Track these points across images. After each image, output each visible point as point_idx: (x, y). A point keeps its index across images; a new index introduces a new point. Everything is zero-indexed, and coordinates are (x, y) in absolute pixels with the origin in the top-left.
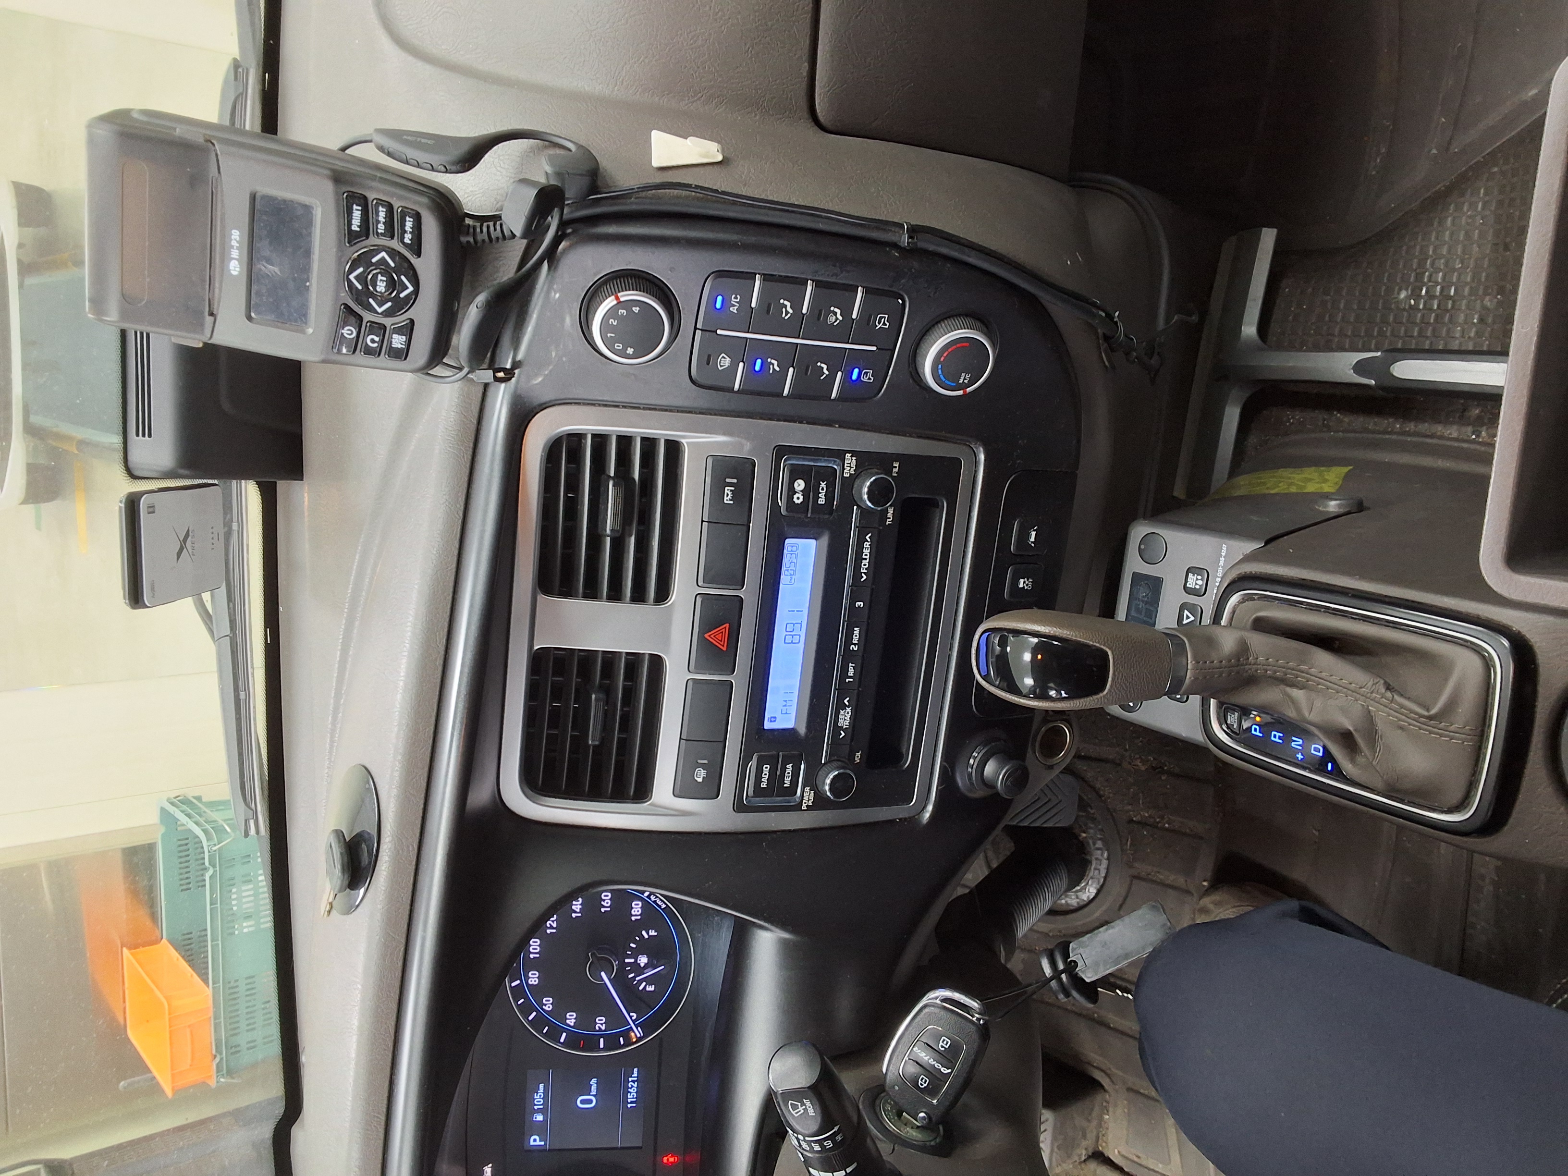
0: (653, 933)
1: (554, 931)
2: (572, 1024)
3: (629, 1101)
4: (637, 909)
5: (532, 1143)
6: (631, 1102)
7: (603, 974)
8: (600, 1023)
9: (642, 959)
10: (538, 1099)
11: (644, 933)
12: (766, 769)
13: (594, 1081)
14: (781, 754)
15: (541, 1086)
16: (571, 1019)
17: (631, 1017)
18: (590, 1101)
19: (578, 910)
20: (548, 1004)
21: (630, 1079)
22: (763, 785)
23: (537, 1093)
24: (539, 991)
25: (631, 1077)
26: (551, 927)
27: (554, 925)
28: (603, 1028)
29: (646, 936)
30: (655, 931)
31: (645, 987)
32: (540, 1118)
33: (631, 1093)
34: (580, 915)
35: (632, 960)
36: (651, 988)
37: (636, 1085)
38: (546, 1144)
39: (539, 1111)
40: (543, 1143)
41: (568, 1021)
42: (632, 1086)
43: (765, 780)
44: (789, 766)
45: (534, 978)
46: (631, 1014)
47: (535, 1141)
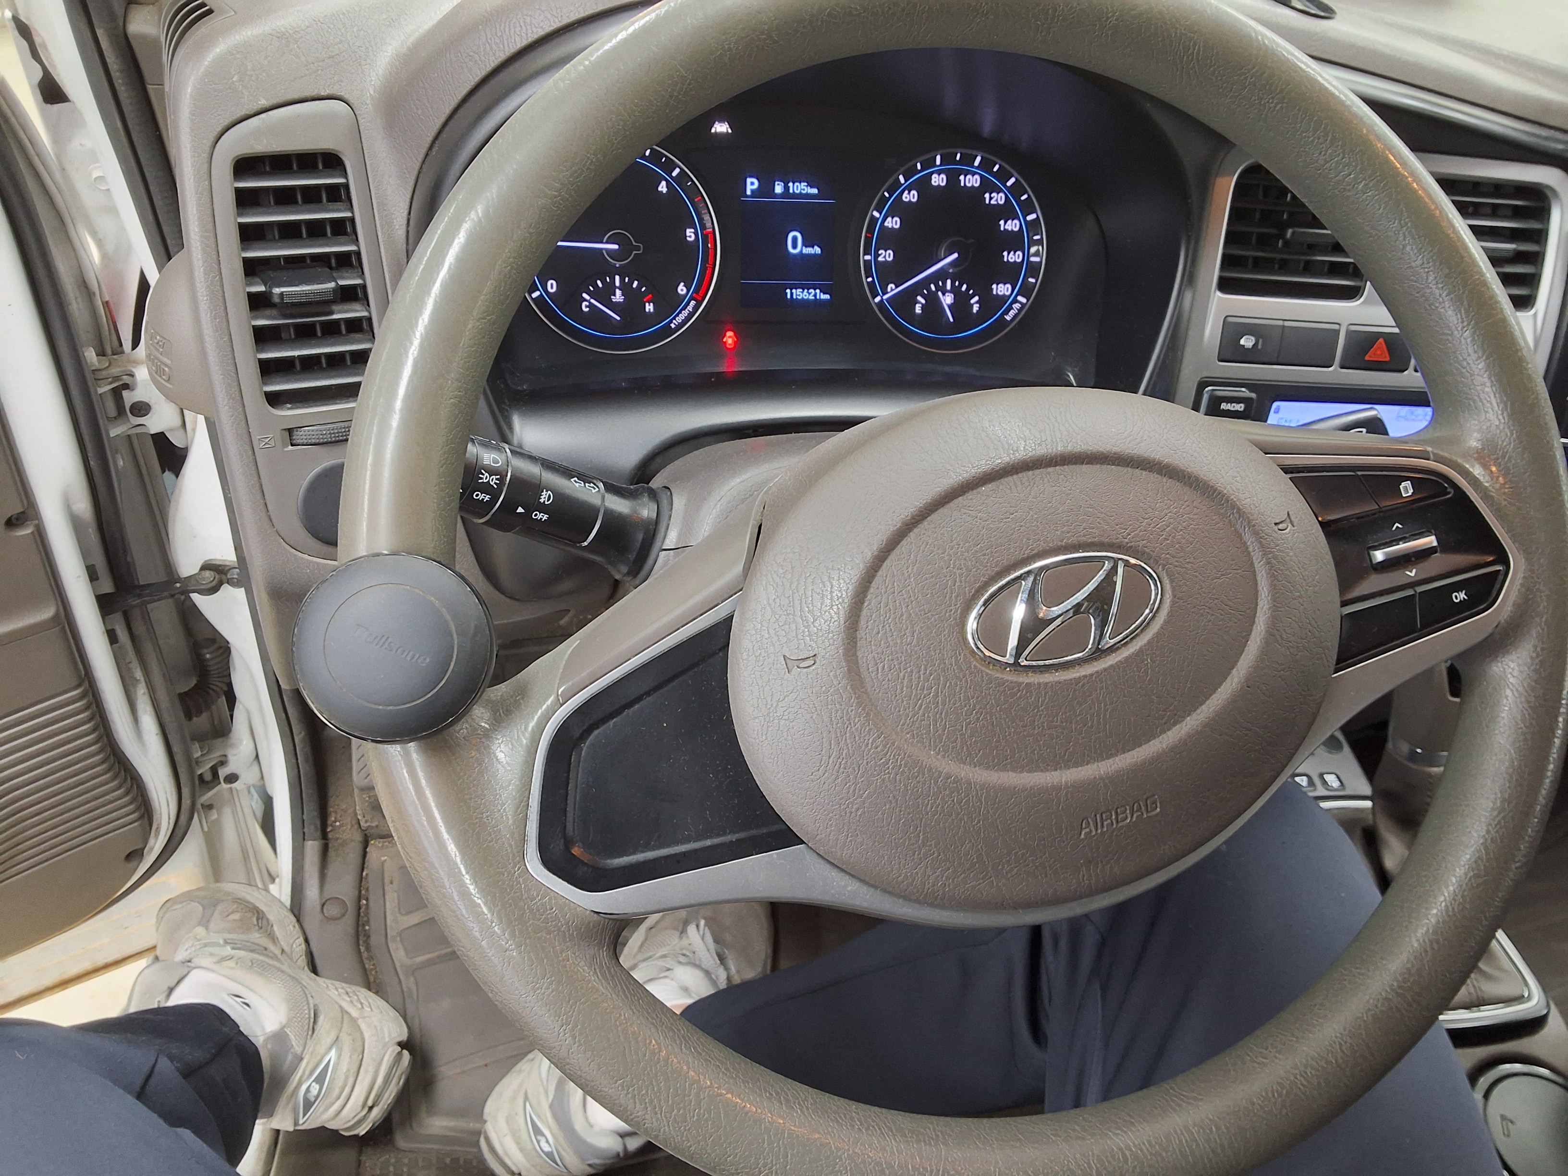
0: (976, 308)
1: (987, 202)
2: (886, 224)
3: (794, 291)
4: (1002, 289)
5: (749, 180)
6: (792, 294)
7: (956, 255)
8: (887, 256)
9: (950, 298)
10: (800, 188)
11: (976, 298)
12: (1240, 407)
13: (817, 250)
15: (815, 191)
16: (894, 223)
17: (892, 290)
18: (795, 247)
19: (1006, 227)
20: (910, 197)
21: (818, 291)
23: (807, 186)
24: (923, 186)
25: (821, 292)
26: (991, 198)
27: (993, 202)
28: (880, 259)
29: (972, 301)
30: (977, 311)
31: (920, 303)
32: (779, 189)
33: (802, 292)
34: (1002, 229)
35: (949, 287)
36: (918, 309)
37: (811, 297)
38: (747, 196)
39: (786, 188)
40: (749, 193)
41: (889, 219)
42: (809, 294)
43: (1229, 407)
45: (938, 180)
46: (889, 290)
47: (752, 184)
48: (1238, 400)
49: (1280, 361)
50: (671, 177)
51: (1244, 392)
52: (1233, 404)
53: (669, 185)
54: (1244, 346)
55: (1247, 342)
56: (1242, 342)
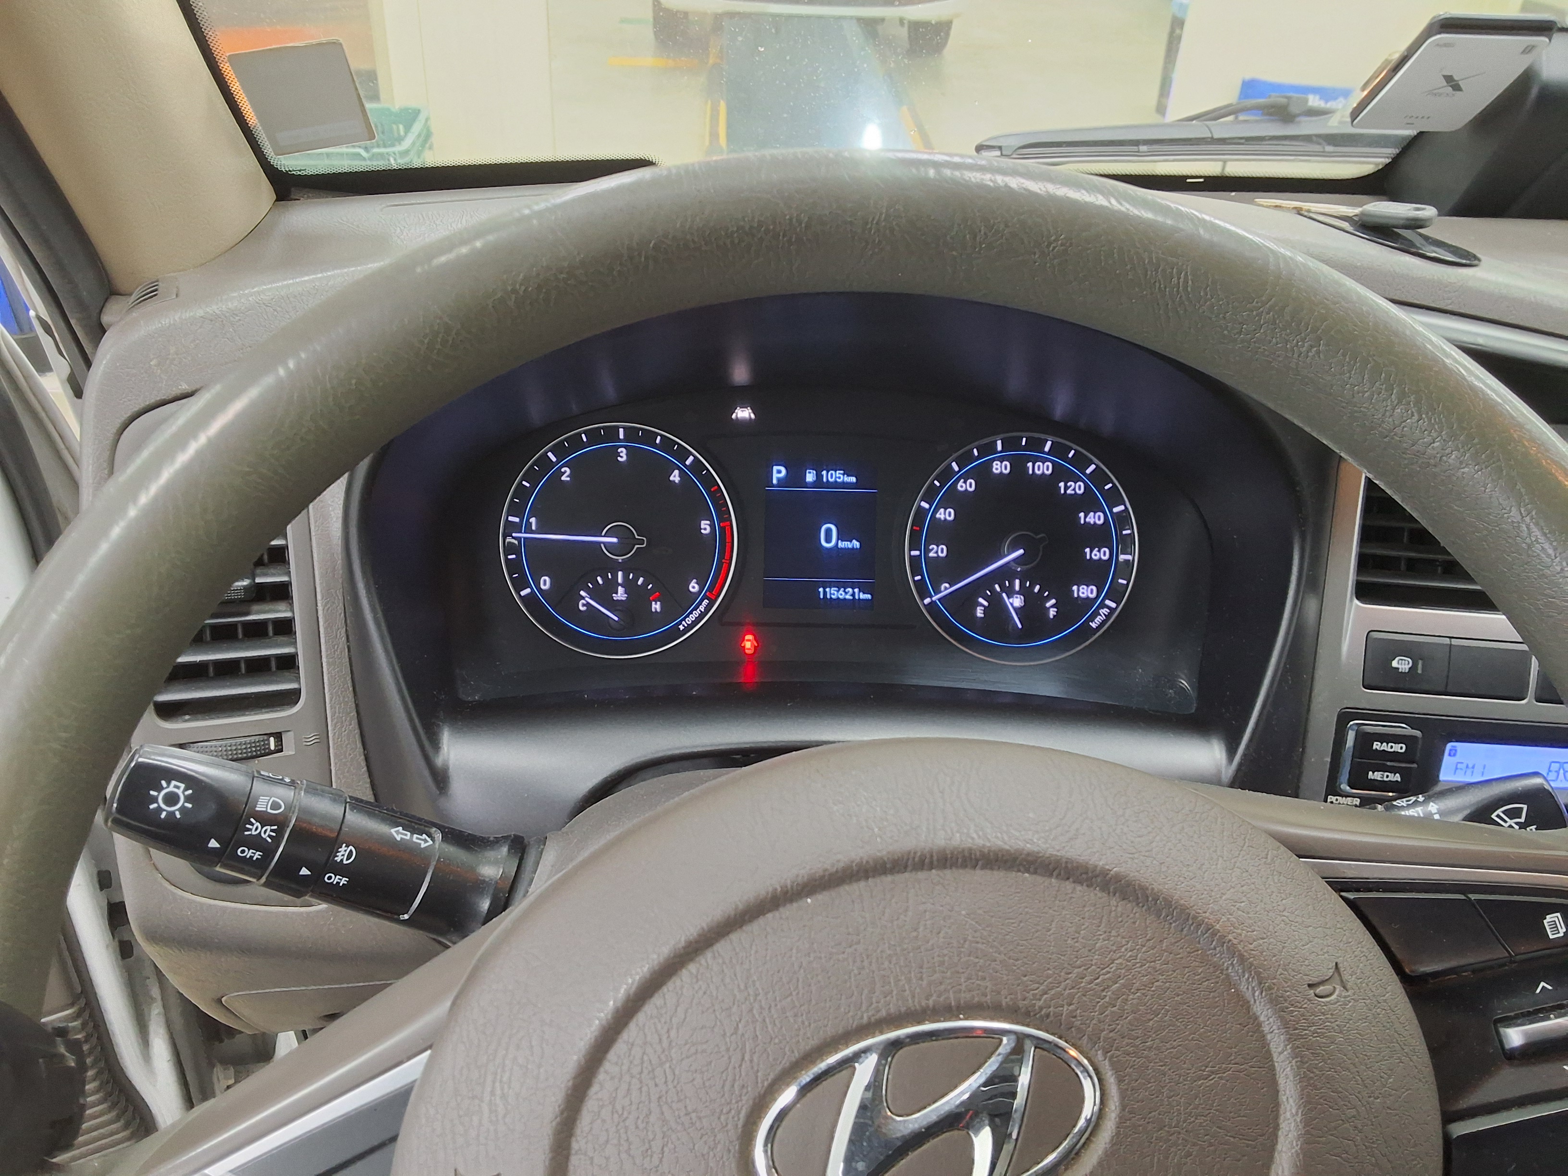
0: (1052, 612)
1: (1062, 491)
2: (938, 516)
3: (828, 590)
4: (1086, 591)
5: (775, 468)
6: (825, 592)
7: (1021, 551)
8: (939, 551)
9: (1019, 600)
10: (836, 476)
11: (1053, 601)
12: (1400, 748)
13: (856, 544)
14: (1415, 765)
15: (853, 479)
16: (946, 515)
17: (946, 589)
18: (828, 540)
19: (1088, 520)
20: (967, 486)
21: (856, 590)
22: (1376, 746)
23: (844, 475)
24: (983, 474)
25: (860, 591)
26: (1066, 488)
27: (1069, 492)
28: (931, 554)
29: (1048, 605)
30: (1054, 616)
31: (982, 605)
32: (810, 477)
33: (838, 591)
34: (1082, 522)
35: (1017, 588)
36: (980, 612)
37: (848, 597)
38: (773, 486)
39: (819, 476)
40: (775, 481)
41: (942, 510)
42: (846, 593)
43: (1385, 747)
44: (1398, 777)
45: (1000, 468)
46: (943, 588)
47: (779, 473)
48: (1396, 739)
49: (1449, 690)
50: (685, 466)
51: (1405, 730)
52: (1390, 744)
53: (682, 474)
54: (1398, 669)
55: (1401, 664)
56: (1395, 664)
